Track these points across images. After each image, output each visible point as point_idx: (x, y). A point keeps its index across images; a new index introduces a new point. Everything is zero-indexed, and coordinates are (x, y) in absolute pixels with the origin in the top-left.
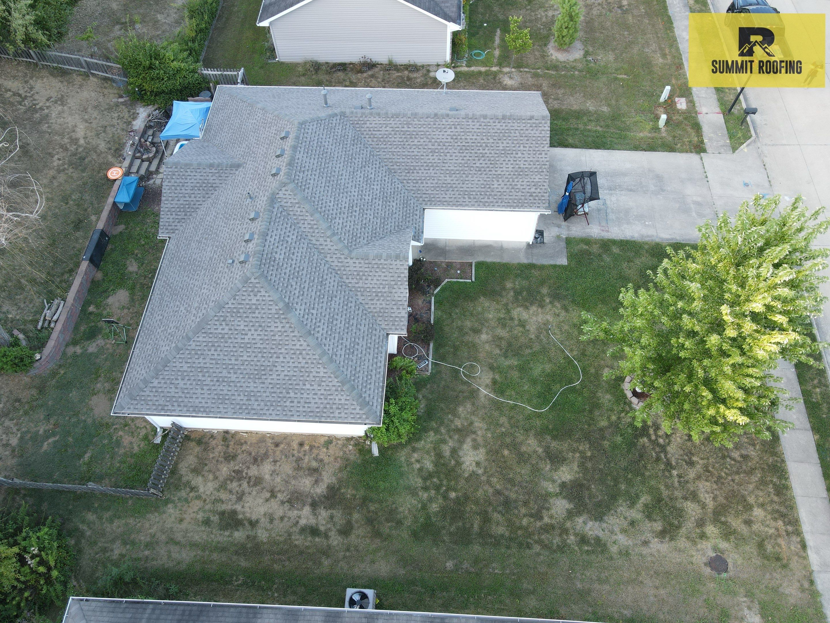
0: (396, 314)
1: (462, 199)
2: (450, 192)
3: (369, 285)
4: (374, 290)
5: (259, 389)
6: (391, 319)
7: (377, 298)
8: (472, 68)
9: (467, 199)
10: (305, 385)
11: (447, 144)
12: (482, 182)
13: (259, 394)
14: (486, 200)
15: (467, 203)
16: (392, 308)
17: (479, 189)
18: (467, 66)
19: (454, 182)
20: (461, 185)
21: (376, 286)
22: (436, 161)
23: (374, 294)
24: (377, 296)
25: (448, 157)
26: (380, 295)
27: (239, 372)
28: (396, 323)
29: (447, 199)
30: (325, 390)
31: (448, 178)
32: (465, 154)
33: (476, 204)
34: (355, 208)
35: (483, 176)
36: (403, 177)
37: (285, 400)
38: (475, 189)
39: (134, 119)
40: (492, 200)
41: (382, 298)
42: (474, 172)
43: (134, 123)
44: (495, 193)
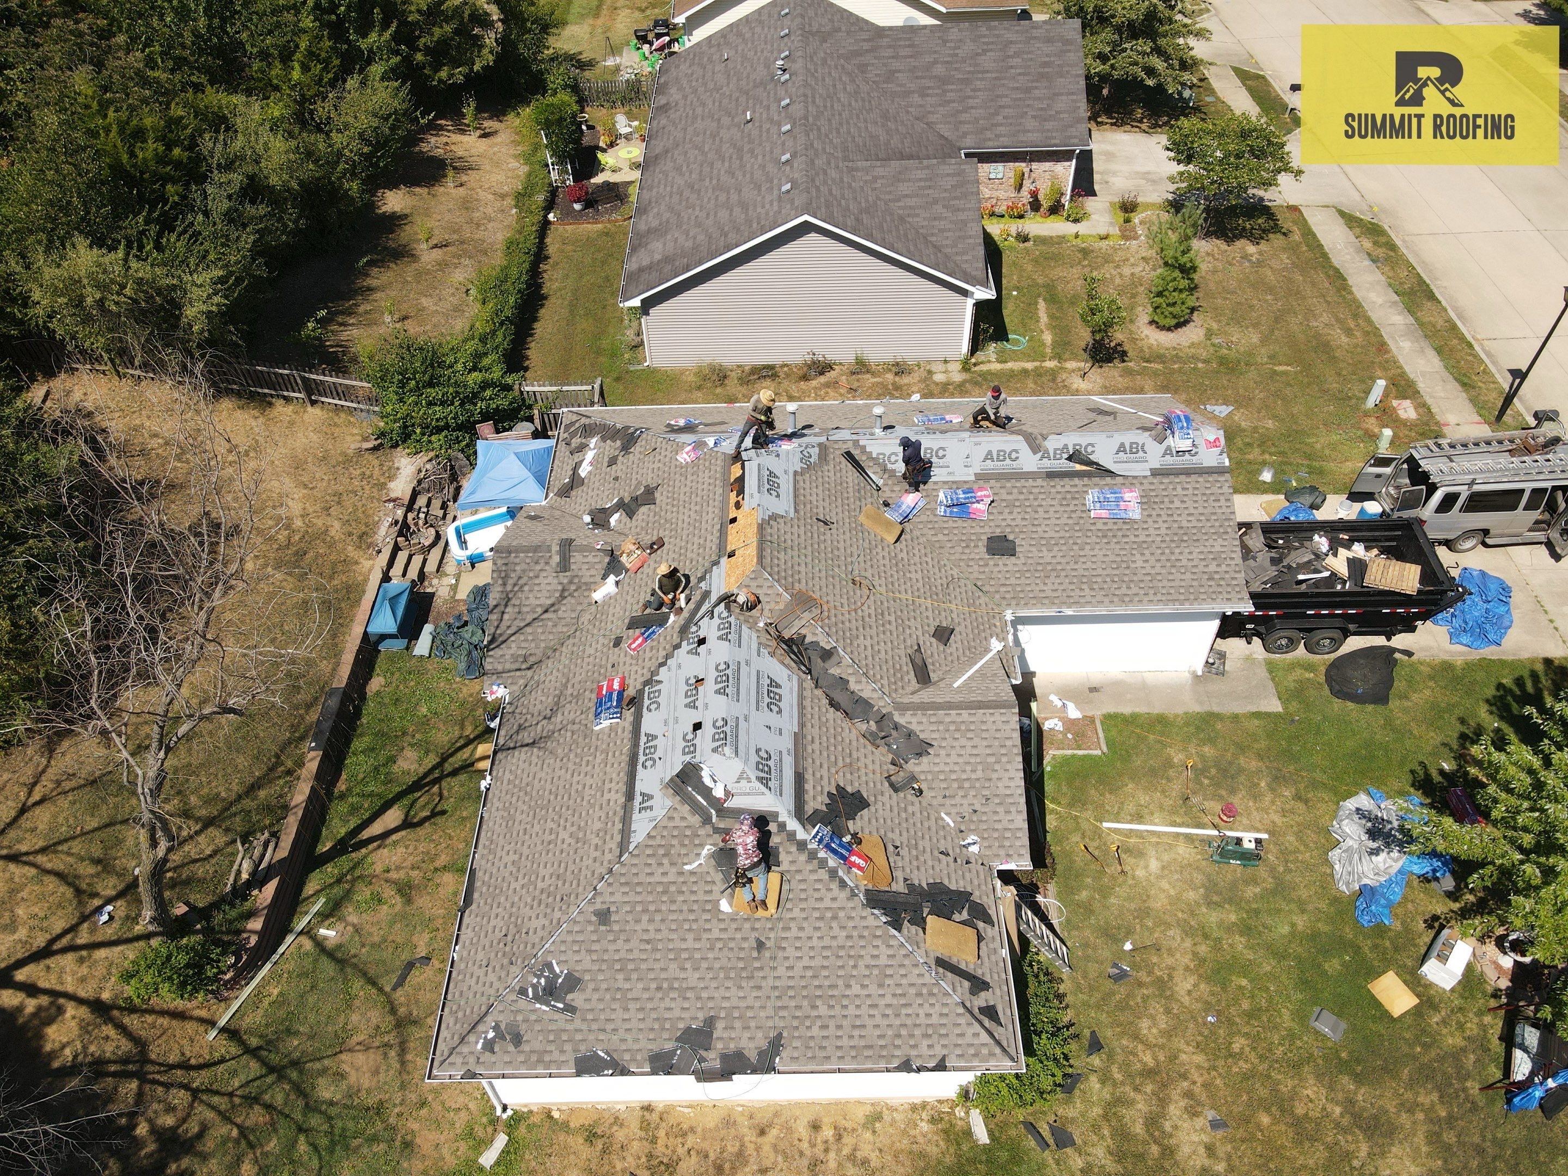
0: (1005, 824)
1: (1078, 592)
2: (1052, 579)
3: (942, 767)
4: (954, 777)
5: (750, 1001)
6: (996, 835)
7: (961, 793)
8: (1010, 365)
9: (1087, 591)
10: (848, 986)
11: (1035, 491)
12: (1112, 558)
13: (750, 1014)
14: (1124, 590)
15: (1089, 599)
16: (996, 812)
17: (1109, 571)
18: (999, 361)
19: (1059, 559)
20: (1072, 566)
21: (956, 768)
22: (1019, 522)
23: (955, 785)
24: (960, 788)
25: (1041, 514)
26: (967, 785)
27: (704, 965)
28: (1007, 843)
29: (1049, 593)
30: (894, 995)
31: (1045, 553)
32: (1072, 508)
33: (1106, 600)
34: (887, 617)
35: (1112, 546)
36: (957, 556)
37: (808, 1023)
38: (1100, 571)
39: (391, 478)
40: (1135, 590)
41: (972, 793)
42: (1094, 539)
43: (392, 485)
44: (1140, 577)
